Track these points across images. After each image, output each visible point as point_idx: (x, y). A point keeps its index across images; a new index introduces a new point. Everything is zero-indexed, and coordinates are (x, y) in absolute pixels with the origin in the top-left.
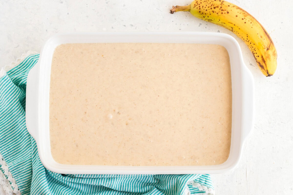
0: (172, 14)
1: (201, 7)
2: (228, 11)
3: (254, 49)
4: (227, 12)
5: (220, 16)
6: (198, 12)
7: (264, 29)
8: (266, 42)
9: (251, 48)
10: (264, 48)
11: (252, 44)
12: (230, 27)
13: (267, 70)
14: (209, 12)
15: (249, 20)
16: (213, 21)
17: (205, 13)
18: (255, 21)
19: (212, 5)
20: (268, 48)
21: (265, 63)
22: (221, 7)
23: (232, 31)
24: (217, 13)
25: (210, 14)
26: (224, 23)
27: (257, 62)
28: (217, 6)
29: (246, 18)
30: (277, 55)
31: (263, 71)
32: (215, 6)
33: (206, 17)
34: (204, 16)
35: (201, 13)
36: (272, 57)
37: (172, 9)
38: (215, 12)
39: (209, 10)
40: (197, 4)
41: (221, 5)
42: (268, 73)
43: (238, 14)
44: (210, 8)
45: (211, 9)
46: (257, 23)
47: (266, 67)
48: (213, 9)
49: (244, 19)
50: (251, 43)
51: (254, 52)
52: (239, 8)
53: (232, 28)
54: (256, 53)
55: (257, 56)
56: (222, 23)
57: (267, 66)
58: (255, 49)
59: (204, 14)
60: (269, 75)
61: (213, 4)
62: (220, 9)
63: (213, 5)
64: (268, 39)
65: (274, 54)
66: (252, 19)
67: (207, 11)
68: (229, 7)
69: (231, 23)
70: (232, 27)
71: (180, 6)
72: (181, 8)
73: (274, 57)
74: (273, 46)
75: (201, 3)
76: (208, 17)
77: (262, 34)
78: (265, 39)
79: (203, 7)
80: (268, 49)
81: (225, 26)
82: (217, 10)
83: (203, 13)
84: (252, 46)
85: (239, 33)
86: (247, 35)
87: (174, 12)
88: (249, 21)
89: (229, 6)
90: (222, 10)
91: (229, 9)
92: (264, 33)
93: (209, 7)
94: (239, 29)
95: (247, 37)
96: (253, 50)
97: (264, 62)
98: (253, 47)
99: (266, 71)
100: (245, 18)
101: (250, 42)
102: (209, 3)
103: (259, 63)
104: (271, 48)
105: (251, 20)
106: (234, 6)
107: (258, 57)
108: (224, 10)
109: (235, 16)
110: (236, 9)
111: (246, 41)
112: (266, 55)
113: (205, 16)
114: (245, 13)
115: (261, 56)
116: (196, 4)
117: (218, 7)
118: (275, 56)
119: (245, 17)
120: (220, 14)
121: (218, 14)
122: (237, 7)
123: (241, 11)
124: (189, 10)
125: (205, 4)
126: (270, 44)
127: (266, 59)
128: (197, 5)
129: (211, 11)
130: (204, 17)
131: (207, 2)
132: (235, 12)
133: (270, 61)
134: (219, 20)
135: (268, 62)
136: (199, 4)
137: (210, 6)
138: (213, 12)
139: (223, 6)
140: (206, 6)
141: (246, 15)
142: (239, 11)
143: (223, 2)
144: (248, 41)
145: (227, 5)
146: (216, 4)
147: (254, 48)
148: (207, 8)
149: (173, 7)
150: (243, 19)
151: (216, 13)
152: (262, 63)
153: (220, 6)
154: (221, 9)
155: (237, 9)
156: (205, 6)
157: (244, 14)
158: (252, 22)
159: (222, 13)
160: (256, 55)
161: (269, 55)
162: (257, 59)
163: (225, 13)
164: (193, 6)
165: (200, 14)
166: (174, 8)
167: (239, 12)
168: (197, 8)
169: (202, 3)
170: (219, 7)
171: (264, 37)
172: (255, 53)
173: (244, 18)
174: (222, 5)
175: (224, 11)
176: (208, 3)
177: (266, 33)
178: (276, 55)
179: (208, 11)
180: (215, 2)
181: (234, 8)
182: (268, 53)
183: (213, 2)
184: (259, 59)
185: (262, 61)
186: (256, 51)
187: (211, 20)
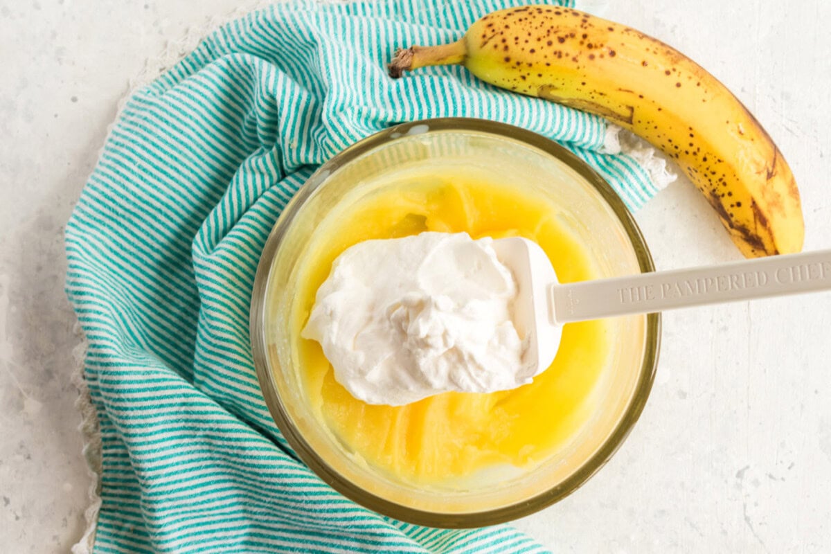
0: (397, 79)
1: (510, 42)
2: (615, 48)
3: (720, 180)
4: (608, 51)
5: (584, 67)
6: (499, 62)
8: (760, 151)
9: (706, 175)
10: (756, 171)
11: (710, 161)
12: (624, 108)
14: (542, 57)
15: (691, 74)
16: (556, 89)
17: (529, 62)
18: (708, 76)
19: (549, 31)
20: (771, 169)
21: (768, 225)
22: (585, 36)
23: (631, 120)
24: (575, 59)
25: (548, 65)
26: (601, 94)
27: (732, 226)
28: (568, 33)
29: (678, 68)
32: (562, 34)
33: (532, 78)
34: (524, 73)
35: (513, 62)
36: (787, 201)
37: (397, 62)
38: (567, 55)
39: (542, 48)
40: (493, 34)
41: (582, 26)
43: (649, 57)
44: (544, 42)
45: (550, 44)
46: (717, 83)
47: (772, 240)
48: (557, 46)
49: (672, 73)
50: (705, 159)
51: (721, 190)
52: (645, 36)
53: (631, 109)
54: (730, 194)
55: (732, 206)
56: (593, 94)
57: (777, 235)
58: (725, 180)
59: (524, 64)
61: (552, 27)
62: (582, 43)
63: (555, 29)
64: (764, 139)
65: (794, 192)
66: (697, 72)
67: (535, 54)
68: (611, 34)
69: (628, 91)
70: (631, 105)
71: (424, 48)
72: (433, 52)
75: (507, 27)
76: (540, 75)
78: (755, 138)
79: (518, 41)
80: (770, 176)
81: (605, 104)
82: (570, 47)
83: (518, 64)
84: (712, 169)
85: (656, 127)
86: (691, 129)
88: (690, 78)
89: (611, 29)
90: (590, 46)
91: (613, 40)
93: (542, 39)
94: (660, 109)
95: (692, 136)
96: (715, 185)
97: (764, 222)
98: (714, 173)
100: (674, 70)
101: (701, 155)
102: (538, 25)
103: (743, 230)
104: (778, 169)
105: (695, 74)
106: (629, 30)
107: (736, 208)
108: (598, 45)
109: (639, 64)
110: (637, 38)
112: (768, 197)
113: (529, 74)
114: (670, 51)
115: (750, 203)
116: (489, 34)
117: (572, 36)
118: (796, 199)
119: (675, 67)
120: (583, 60)
121: (577, 61)
122: (639, 32)
123: (656, 45)
124: (464, 59)
125: (523, 29)
126: (773, 155)
127: (769, 211)
128: (494, 36)
129: (549, 51)
130: (524, 78)
131: (530, 23)
132: (637, 49)
133: (784, 216)
134: (584, 84)
135: (776, 221)
136: (502, 33)
137: (545, 33)
138: (559, 54)
139: (589, 31)
140: (530, 34)
141: (674, 60)
142: (651, 46)
143: (588, 16)
144: (695, 154)
145: (605, 29)
146: (566, 27)
147: (721, 177)
148: (533, 44)
149: (401, 54)
150: (668, 73)
151: (570, 58)
152: (756, 228)
153: (581, 32)
154: (586, 42)
155: (640, 39)
156: (523, 36)
157: (669, 56)
158: (700, 82)
159: (592, 57)
160: (726, 202)
161: (779, 196)
162: (732, 215)
163: (602, 56)
164: (476, 41)
165: (507, 68)
166: (404, 55)
167: (652, 50)
168: (496, 46)
169: (512, 26)
170: (579, 37)
171: (752, 131)
172: (723, 195)
173: (670, 68)
174: (586, 28)
175: (596, 47)
176: (534, 25)
179: (539, 53)
180: (557, 21)
181: (629, 34)
182: (773, 187)
183: (551, 18)
184: (744, 215)
185: (755, 218)
186: (727, 186)
187: (550, 86)
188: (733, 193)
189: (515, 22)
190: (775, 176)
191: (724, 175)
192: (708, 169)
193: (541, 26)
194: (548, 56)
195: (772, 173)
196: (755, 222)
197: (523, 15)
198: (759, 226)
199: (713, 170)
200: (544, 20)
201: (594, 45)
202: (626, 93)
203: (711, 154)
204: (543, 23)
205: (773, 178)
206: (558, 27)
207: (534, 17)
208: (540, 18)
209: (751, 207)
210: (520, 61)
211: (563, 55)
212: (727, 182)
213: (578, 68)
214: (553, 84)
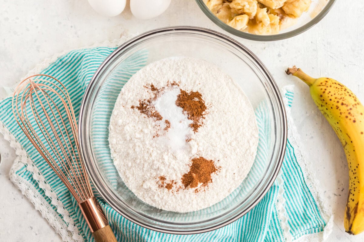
1: (327, 92)
2: (357, 120)
3: (354, 188)
4: (354, 119)
5: (342, 118)
6: (318, 94)
9: (352, 183)
11: (356, 180)
12: (344, 141)
13: (352, 225)
14: (332, 104)
16: (329, 118)
17: (327, 102)
19: (341, 98)
21: (356, 214)
22: (351, 109)
23: (344, 146)
25: (332, 108)
26: (341, 131)
27: (347, 205)
28: (346, 104)
31: (346, 222)
32: (344, 102)
33: (324, 108)
34: (323, 104)
35: (322, 98)
37: (291, 69)
39: (334, 101)
40: (325, 85)
41: (353, 105)
42: (350, 228)
45: (338, 102)
47: (353, 220)
48: (339, 105)
50: (355, 178)
51: (352, 192)
53: (346, 143)
54: (353, 195)
55: (351, 199)
56: (338, 129)
57: (356, 220)
58: (356, 189)
59: (325, 102)
60: (350, 233)
61: (344, 98)
63: (344, 99)
67: (330, 101)
69: (349, 137)
71: (302, 72)
72: (303, 75)
75: (331, 86)
76: (327, 109)
79: (329, 93)
81: (340, 135)
82: (343, 109)
83: (323, 100)
84: (355, 183)
85: (349, 155)
86: (358, 165)
87: (291, 74)
89: (361, 114)
90: (349, 113)
91: (358, 118)
93: (337, 99)
94: (354, 151)
95: (357, 167)
96: (352, 188)
97: (356, 212)
98: (354, 184)
99: (350, 225)
101: (355, 175)
103: (349, 209)
107: (352, 200)
109: (360, 132)
111: (352, 171)
112: (363, 206)
113: (324, 106)
115: (356, 203)
117: (347, 106)
120: (343, 115)
121: (341, 114)
124: (311, 85)
125: (334, 91)
127: (360, 210)
129: (336, 104)
130: (322, 106)
131: (339, 91)
134: (338, 123)
135: (359, 215)
136: (327, 87)
137: (340, 97)
138: (337, 108)
139: (354, 109)
140: (335, 94)
143: (358, 104)
144: (354, 173)
145: (360, 112)
146: (348, 101)
148: (333, 98)
151: (340, 112)
152: (352, 212)
153: (351, 107)
154: (349, 111)
156: (332, 93)
159: (347, 117)
160: (351, 196)
162: (349, 202)
163: (350, 119)
164: (318, 83)
165: (319, 99)
166: (294, 69)
168: (321, 89)
170: (349, 108)
172: (352, 194)
174: (354, 107)
176: (339, 93)
179: (332, 102)
180: (347, 97)
183: (346, 95)
184: (352, 205)
185: (354, 209)
186: (355, 192)
187: (328, 115)
188: (355, 195)
189: (334, 87)
191: (356, 188)
192: (354, 181)
193: (341, 95)
194: (334, 106)
197: (339, 87)
198: (353, 212)
200: (344, 94)
201: (351, 114)
203: (358, 178)
206: (345, 99)
207: (342, 90)
208: (343, 92)
209: (356, 204)
210: (325, 100)
211: (339, 109)
212: (356, 190)
213: (340, 117)
214: (329, 115)
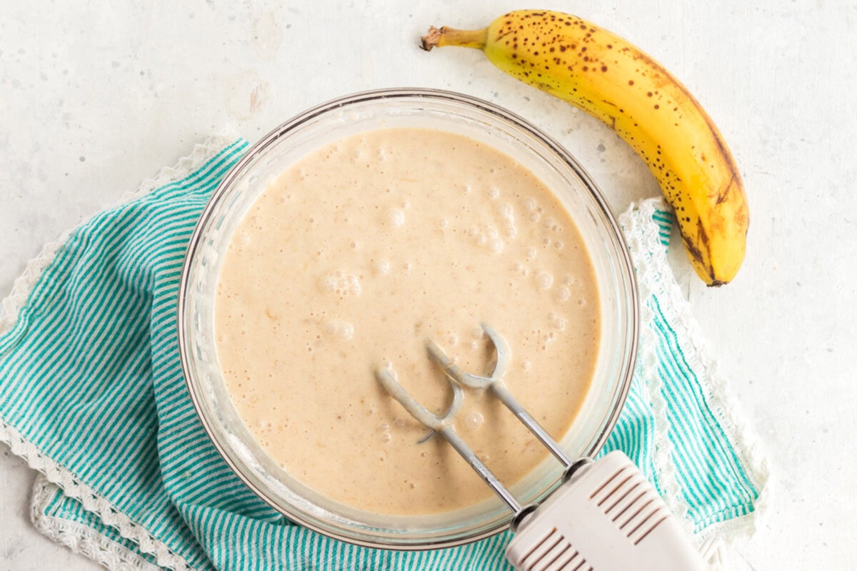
0: (427, 52)
1: (520, 42)
2: (607, 64)
3: (677, 195)
4: (600, 66)
5: (577, 76)
6: (507, 57)
7: (716, 133)
8: (717, 176)
9: (667, 188)
10: (708, 195)
11: (671, 178)
12: (607, 117)
13: (712, 268)
14: (543, 61)
15: (671, 99)
16: (553, 89)
17: (532, 62)
18: (688, 103)
19: (554, 39)
20: (722, 195)
21: (708, 244)
22: (584, 49)
23: (613, 127)
24: (570, 68)
25: (547, 68)
26: (589, 101)
27: (682, 236)
28: (570, 44)
29: (661, 91)
30: (749, 219)
31: (698, 268)
32: (564, 44)
33: (534, 76)
34: (527, 70)
35: (519, 60)
36: (731, 227)
37: (428, 38)
38: (565, 63)
39: (545, 52)
40: (508, 31)
41: (584, 40)
42: (712, 276)
43: (637, 77)
44: (547, 48)
45: (552, 50)
46: (696, 111)
47: (709, 256)
48: (558, 53)
49: (654, 95)
50: (667, 175)
51: (677, 204)
52: (641, 57)
53: (614, 119)
54: (682, 209)
55: (683, 219)
57: (714, 253)
58: (680, 196)
59: (528, 64)
60: (717, 284)
61: (558, 36)
62: (580, 55)
63: (560, 38)
64: (724, 167)
65: (741, 218)
66: (679, 98)
67: (537, 56)
68: (609, 51)
69: (611, 104)
70: (614, 116)
71: (452, 31)
72: (458, 35)
73: (739, 227)
74: (740, 190)
75: (521, 27)
77: (708, 147)
78: (716, 166)
79: (527, 42)
80: (720, 200)
81: (593, 110)
82: (569, 56)
83: (523, 62)
84: (672, 184)
85: (632, 138)
86: (659, 147)
87: (434, 47)
88: (669, 102)
89: (610, 47)
90: (586, 59)
91: (608, 57)
92: (715, 146)
93: (547, 44)
94: (636, 125)
95: (659, 153)
96: (673, 198)
97: (705, 239)
98: (673, 188)
99: (709, 270)
100: (657, 93)
101: (665, 171)
102: (547, 32)
103: (689, 241)
104: (730, 195)
105: (675, 100)
106: (626, 49)
107: (685, 221)
108: (594, 59)
109: (627, 83)
110: (632, 59)
111: (655, 165)
112: (713, 219)
113: (530, 72)
114: (661, 75)
115: (697, 221)
116: (506, 31)
117: (573, 47)
118: (741, 225)
119: (659, 90)
120: (577, 70)
121: (572, 70)
122: (636, 52)
123: (648, 67)
124: (482, 46)
125: (534, 32)
126: (728, 184)
127: (711, 231)
128: (509, 33)
129: (550, 56)
130: (526, 74)
131: (542, 28)
132: (629, 68)
133: (724, 238)
134: (575, 90)
135: (715, 242)
136: (516, 32)
137: (551, 40)
138: (558, 61)
139: (590, 46)
140: (538, 38)
141: (661, 83)
142: (642, 67)
143: (592, 31)
144: (660, 168)
145: (605, 44)
146: (570, 38)
147: (678, 193)
148: (538, 48)
149: (432, 31)
150: (650, 95)
151: (566, 66)
152: (698, 243)
153: (583, 44)
154: (584, 55)
155: (635, 59)
156: (532, 39)
157: (656, 79)
158: (678, 107)
159: (585, 69)
160: (679, 214)
161: (724, 220)
162: (682, 227)
163: (594, 70)
164: (493, 34)
165: (514, 63)
166: (435, 33)
167: (642, 71)
168: (507, 43)
169: (526, 27)
170: (579, 49)
171: (714, 159)
172: (678, 208)
173: (653, 91)
174: (587, 42)
175: (591, 61)
176: (544, 31)
177: (720, 146)
178: (746, 220)
179: (542, 57)
180: (565, 31)
181: (625, 54)
182: (719, 211)
183: (560, 27)
184: (691, 229)
185: (698, 235)
186: (682, 202)
187: (548, 86)
188: (685, 209)
189: (529, 25)
190: (724, 202)
191: (680, 192)
192: (669, 183)
193: (549, 33)
194: (548, 61)
195: (723, 199)
196: (698, 238)
197: (537, 19)
198: (701, 242)
199: (673, 186)
200: (554, 28)
201: (590, 58)
202: (610, 105)
203: (673, 172)
204: (552, 30)
205: (722, 203)
206: (563, 36)
207: (546, 23)
208: (551, 25)
209: (697, 224)
210: (525, 60)
211: (561, 62)
212: (682, 199)
213: (572, 76)
214: (550, 84)
